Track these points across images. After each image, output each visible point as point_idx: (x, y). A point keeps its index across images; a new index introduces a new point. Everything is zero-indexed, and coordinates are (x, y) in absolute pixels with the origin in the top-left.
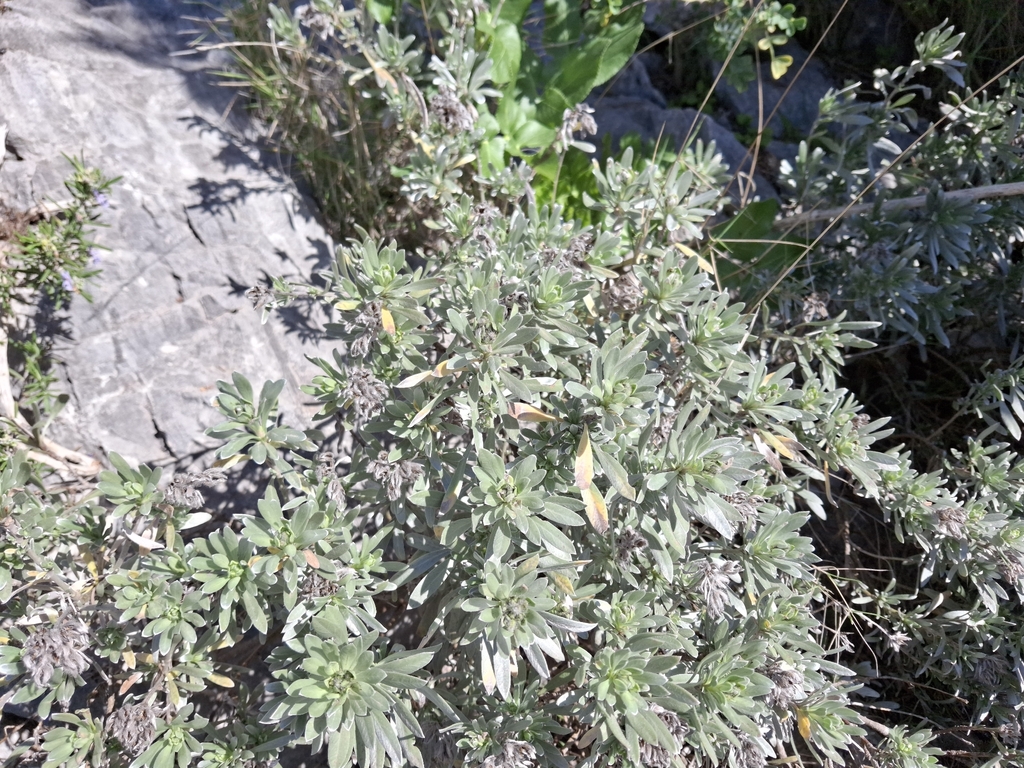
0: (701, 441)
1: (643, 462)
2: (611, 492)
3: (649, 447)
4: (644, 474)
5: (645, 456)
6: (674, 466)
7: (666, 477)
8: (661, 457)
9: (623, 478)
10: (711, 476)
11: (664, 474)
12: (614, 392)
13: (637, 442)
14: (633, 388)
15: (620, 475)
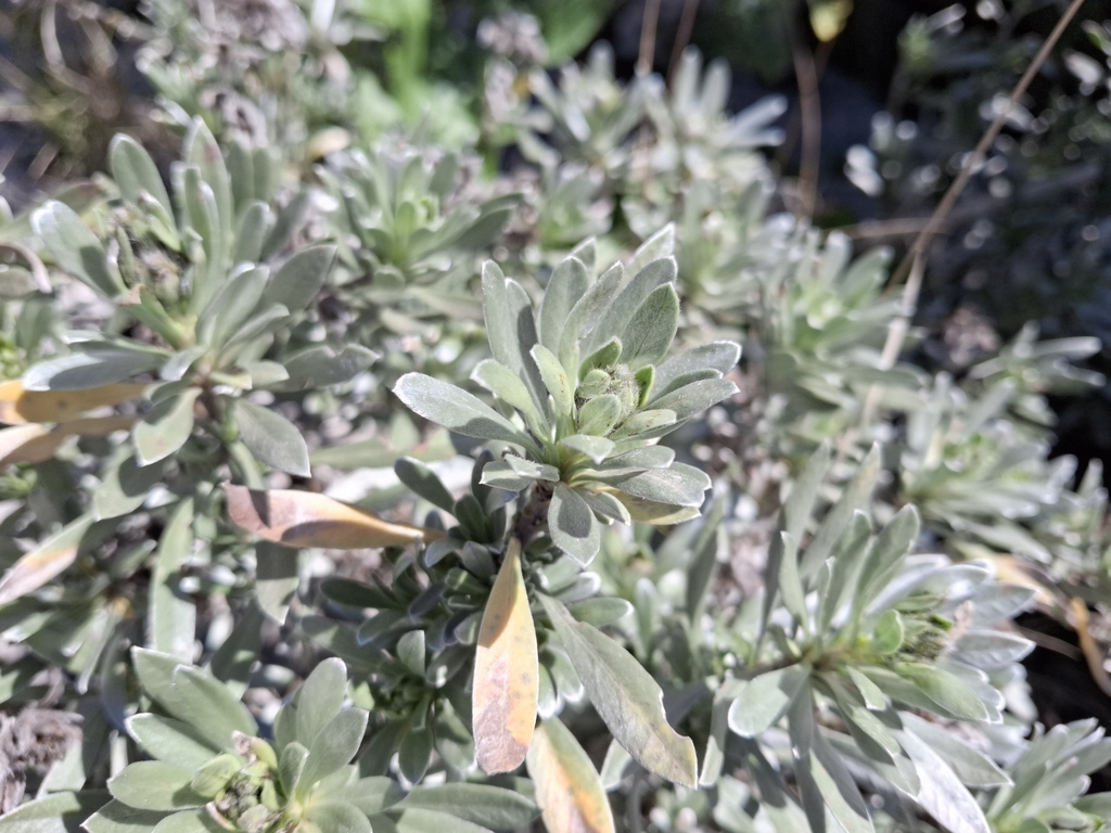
0: (873, 564)
1: (703, 650)
2: (617, 757)
3: (710, 611)
4: (712, 682)
5: (705, 633)
6: (795, 650)
7: (785, 686)
8: (750, 629)
9: (647, 707)
10: (924, 665)
11: (775, 677)
12: (579, 401)
13: (682, 602)
14: (643, 381)
15: (636, 696)
